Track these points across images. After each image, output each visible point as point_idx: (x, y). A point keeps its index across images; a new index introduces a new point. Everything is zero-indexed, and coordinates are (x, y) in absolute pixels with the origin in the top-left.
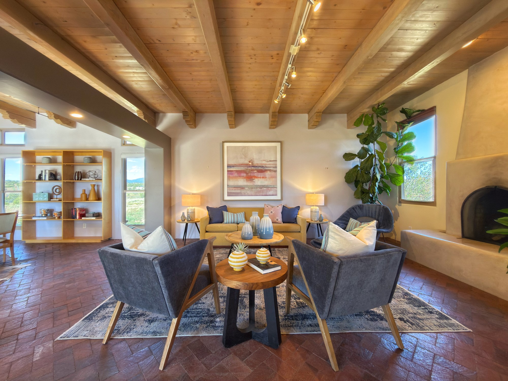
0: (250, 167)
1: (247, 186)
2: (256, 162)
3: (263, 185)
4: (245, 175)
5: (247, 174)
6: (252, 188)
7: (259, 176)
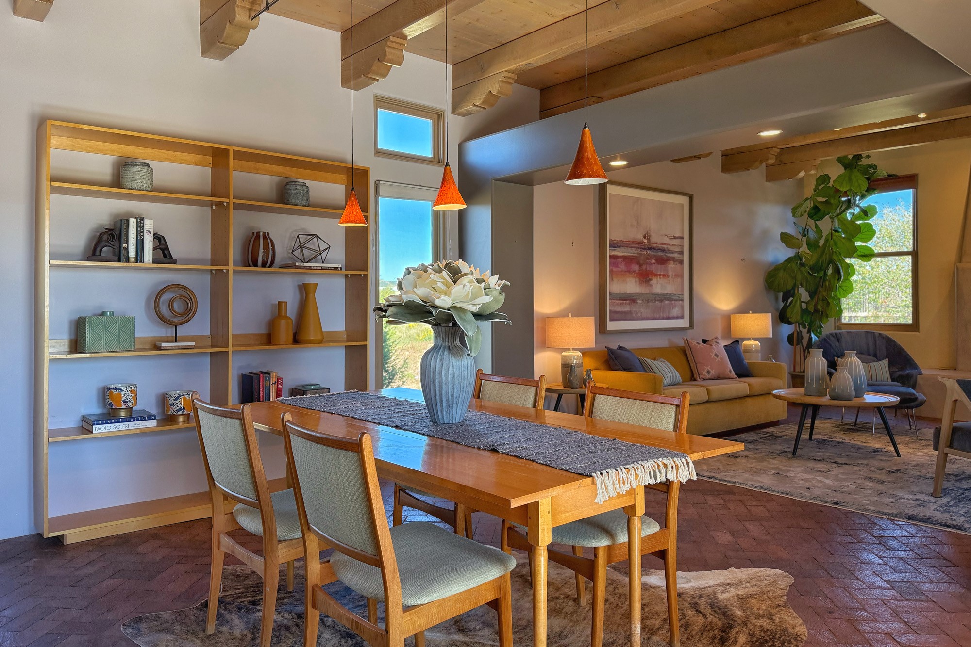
0: (645, 249)
1: (640, 295)
2: (655, 239)
3: (664, 295)
4: (636, 268)
5: (640, 266)
6: (648, 301)
7: (659, 273)
